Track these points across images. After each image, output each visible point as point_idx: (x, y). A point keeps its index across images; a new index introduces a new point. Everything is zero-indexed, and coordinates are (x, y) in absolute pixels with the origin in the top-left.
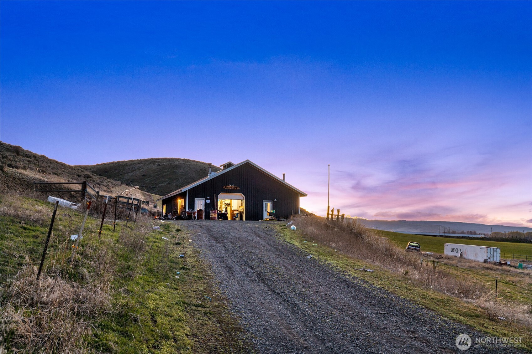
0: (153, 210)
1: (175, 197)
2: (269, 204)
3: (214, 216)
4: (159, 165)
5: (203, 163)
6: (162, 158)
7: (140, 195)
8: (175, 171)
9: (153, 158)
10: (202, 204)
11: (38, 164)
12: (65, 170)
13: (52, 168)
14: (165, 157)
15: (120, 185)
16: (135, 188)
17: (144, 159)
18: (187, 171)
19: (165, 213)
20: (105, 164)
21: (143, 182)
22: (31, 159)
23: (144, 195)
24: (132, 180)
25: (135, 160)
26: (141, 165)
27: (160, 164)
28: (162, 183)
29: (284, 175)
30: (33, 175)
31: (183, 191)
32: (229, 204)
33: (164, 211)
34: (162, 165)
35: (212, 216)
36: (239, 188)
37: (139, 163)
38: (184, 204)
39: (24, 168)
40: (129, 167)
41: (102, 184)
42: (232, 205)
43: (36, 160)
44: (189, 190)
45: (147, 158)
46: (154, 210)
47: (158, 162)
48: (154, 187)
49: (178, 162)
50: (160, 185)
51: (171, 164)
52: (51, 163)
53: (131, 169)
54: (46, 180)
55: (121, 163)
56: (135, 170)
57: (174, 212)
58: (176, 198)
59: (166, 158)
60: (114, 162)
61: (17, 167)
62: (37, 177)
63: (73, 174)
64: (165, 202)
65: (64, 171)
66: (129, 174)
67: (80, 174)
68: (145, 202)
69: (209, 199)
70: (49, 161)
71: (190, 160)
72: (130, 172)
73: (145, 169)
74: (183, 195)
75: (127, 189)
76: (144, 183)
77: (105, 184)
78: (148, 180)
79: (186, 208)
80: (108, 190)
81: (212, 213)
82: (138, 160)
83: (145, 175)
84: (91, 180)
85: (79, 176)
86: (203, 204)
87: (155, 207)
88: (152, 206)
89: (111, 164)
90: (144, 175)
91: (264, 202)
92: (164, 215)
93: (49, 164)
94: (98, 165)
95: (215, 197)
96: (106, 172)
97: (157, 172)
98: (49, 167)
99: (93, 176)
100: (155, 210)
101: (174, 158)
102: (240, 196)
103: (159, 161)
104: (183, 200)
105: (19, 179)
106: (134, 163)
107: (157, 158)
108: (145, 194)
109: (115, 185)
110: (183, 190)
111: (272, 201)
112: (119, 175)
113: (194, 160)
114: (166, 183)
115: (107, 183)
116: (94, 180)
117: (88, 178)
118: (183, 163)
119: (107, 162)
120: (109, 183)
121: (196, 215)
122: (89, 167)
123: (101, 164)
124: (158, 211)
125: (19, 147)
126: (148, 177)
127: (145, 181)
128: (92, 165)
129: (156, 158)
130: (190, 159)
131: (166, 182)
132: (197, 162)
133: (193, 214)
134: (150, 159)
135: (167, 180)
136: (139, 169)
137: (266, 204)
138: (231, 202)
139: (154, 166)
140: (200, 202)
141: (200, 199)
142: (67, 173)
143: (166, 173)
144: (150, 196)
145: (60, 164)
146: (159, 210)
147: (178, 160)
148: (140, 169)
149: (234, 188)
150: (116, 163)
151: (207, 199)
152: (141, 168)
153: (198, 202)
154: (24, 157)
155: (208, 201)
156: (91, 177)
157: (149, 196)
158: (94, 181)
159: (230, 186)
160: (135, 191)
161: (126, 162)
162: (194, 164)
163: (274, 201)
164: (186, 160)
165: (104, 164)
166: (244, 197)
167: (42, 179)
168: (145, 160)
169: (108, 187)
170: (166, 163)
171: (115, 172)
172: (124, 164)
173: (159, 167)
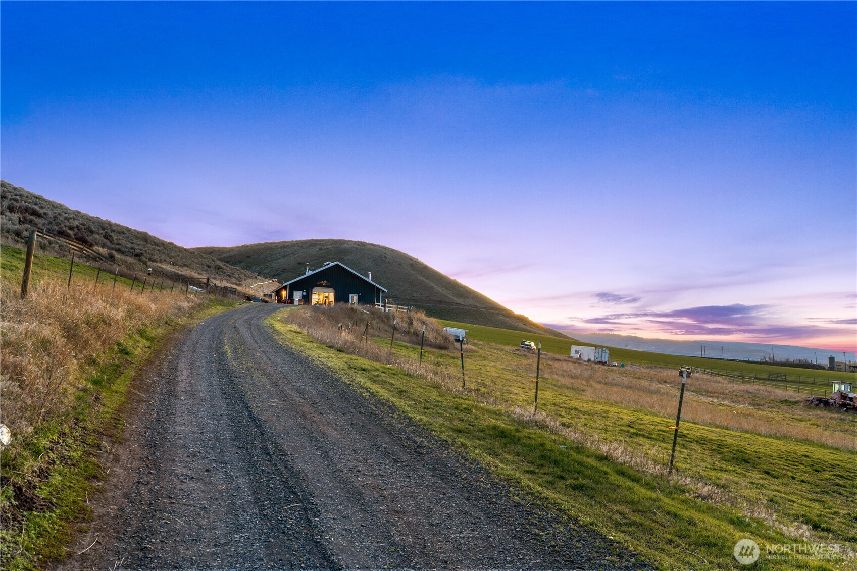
1: (281, 290)
4: (321, 249)
5: (383, 247)
6: (326, 239)
9: (314, 239)
11: (166, 253)
12: (195, 260)
13: (181, 258)
15: (256, 277)
17: (301, 241)
18: (360, 258)
20: (247, 246)
22: (159, 247)
24: (284, 269)
26: (296, 248)
27: (323, 248)
30: (169, 269)
31: (284, 285)
34: (325, 249)
36: (327, 284)
37: (294, 246)
38: (286, 296)
39: (161, 261)
40: (279, 251)
41: (233, 276)
43: (165, 249)
44: (289, 284)
45: (306, 239)
47: (319, 244)
51: (338, 248)
52: (180, 251)
53: (282, 254)
54: (180, 272)
55: (269, 245)
56: (288, 256)
59: (331, 239)
60: (259, 243)
61: (156, 262)
62: (173, 270)
63: (202, 264)
65: (193, 261)
66: (280, 261)
67: (210, 264)
69: (305, 292)
70: (177, 249)
71: (366, 243)
73: (302, 254)
74: (285, 288)
77: (237, 276)
80: (238, 282)
85: (209, 267)
86: (300, 296)
89: (255, 246)
90: (299, 263)
91: (350, 296)
93: (178, 254)
94: (238, 247)
95: (309, 290)
96: (249, 257)
97: (318, 260)
98: (179, 256)
99: (225, 267)
101: (343, 240)
102: (331, 290)
103: (321, 243)
104: (286, 292)
105: (159, 272)
106: (288, 246)
107: (320, 239)
109: (248, 277)
111: (357, 295)
112: (265, 262)
113: (371, 243)
115: (239, 275)
116: (225, 271)
117: (218, 269)
118: (355, 246)
119: (250, 244)
120: (242, 276)
122: (225, 250)
123: (243, 246)
125: (146, 232)
127: (301, 271)
128: (230, 247)
132: (375, 245)
134: (310, 240)
136: (293, 254)
137: (353, 297)
139: (314, 251)
140: (298, 293)
142: (197, 263)
145: (189, 252)
147: (349, 243)
148: (295, 255)
150: (262, 245)
151: (303, 292)
152: (296, 253)
153: (296, 294)
154: (152, 245)
155: (305, 294)
156: (221, 268)
158: (225, 273)
159: (322, 282)
161: (277, 243)
163: (359, 295)
164: (360, 242)
166: (334, 291)
167: (177, 272)
168: (303, 242)
169: (239, 279)
170: (331, 246)
171: (260, 258)
172: (274, 247)
173: (322, 252)
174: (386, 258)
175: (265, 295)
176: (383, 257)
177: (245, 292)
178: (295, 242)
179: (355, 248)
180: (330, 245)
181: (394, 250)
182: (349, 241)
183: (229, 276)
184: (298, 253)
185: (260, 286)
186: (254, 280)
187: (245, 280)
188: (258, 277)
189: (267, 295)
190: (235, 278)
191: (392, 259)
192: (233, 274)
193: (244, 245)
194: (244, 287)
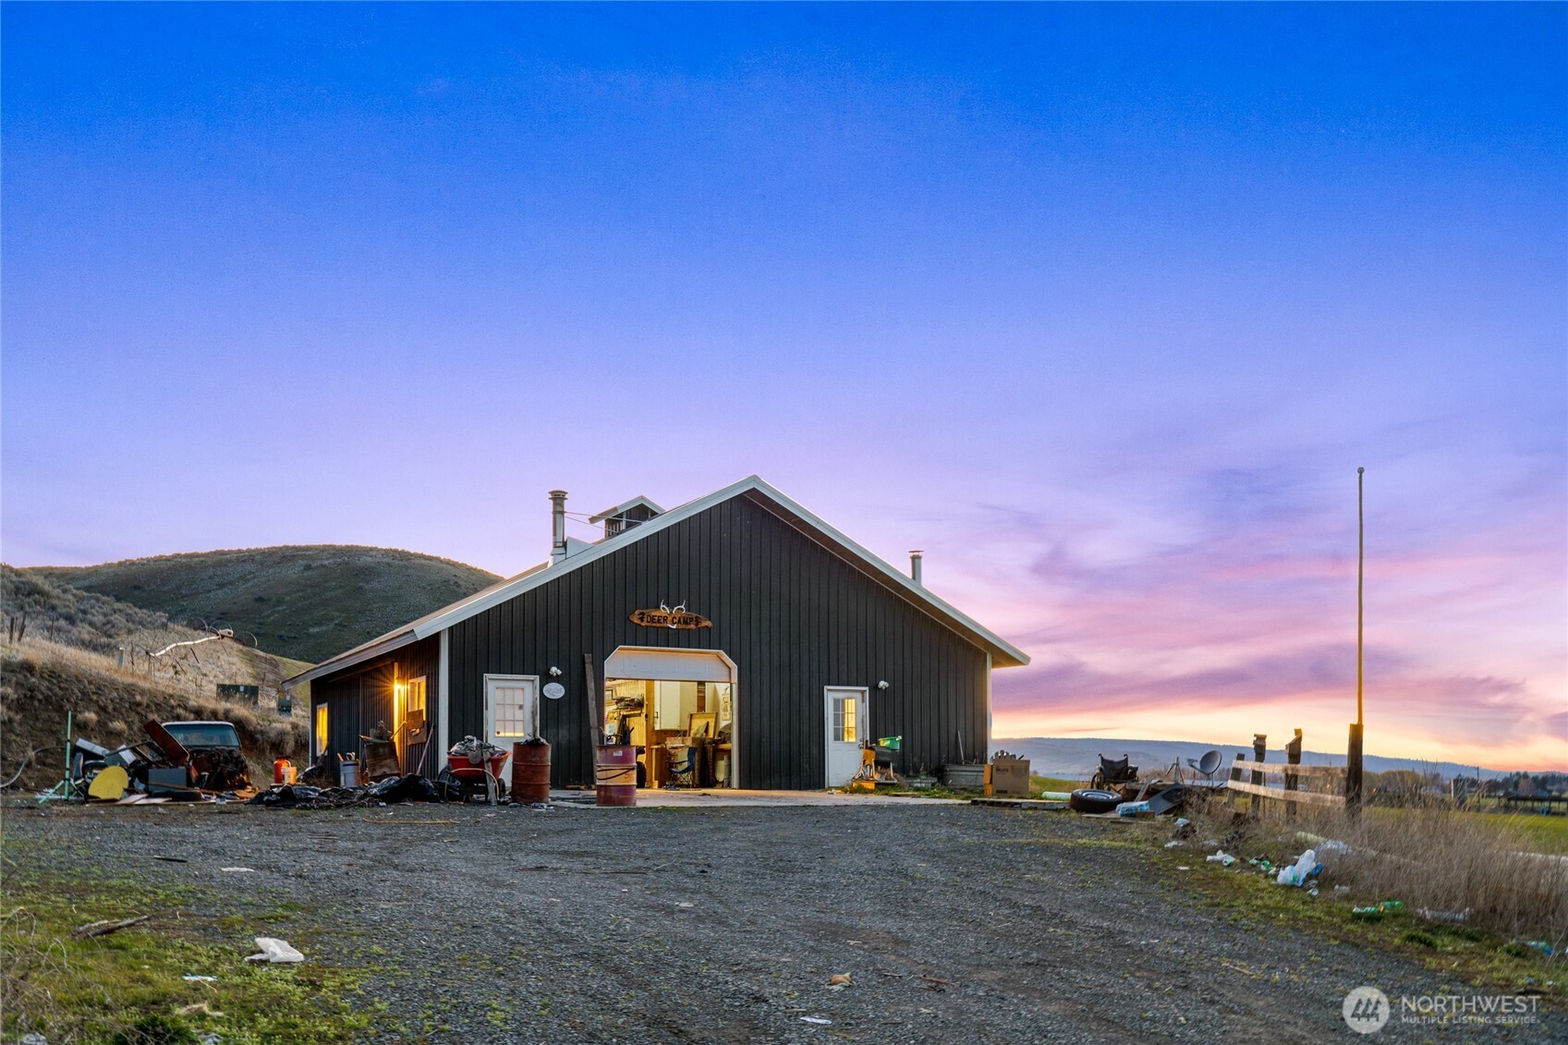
0: (274, 725)
1: (375, 669)
2: (851, 705)
3: (620, 781)
4: (308, 568)
5: (448, 563)
6: (317, 544)
7: (235, 660)
8: (361, 588)
9: (291, 544)
10: (521, 707)
14: (328, 543)
15: (164, 626)
16: (218, 635)
17: (261, 549)
18: (400, 587)
19: (325, 743)
20: (133, 563)
21: (257, 621)
23: (252, 660)
24: (223, 614)
25: (230, 552)
26: (249, 567)
27: (313, 565)
28: (319, 624)
29: (916, 560)
31: (420, 637)
32: (640, 704)
33: (322, 732)
34: (317, 567)
35: (609, 783)
36: (708, 623)
37: (244, 561)
38: (423, 707)
40: (210, 572)
42: (657, 709)
44: (451, 629)
45: (270, 546)
46: (278, 725)
47: (303, 557)
48: (293, 635)
49: (369, 559)
50: (312, 630)
51: (347, 563)
53: (217, 579)
55: (184, 560)
56: (231, 583)
57: (374, 748)
58: (379, 670)
59: (330, 546)
60: (161, 556)
64: (322, 690)
66: (212, 595)
68: (242, 689)
69: (557, 679)
71: (409, 553)
72: (215, 587)
73: (263, 579)
74: (419, 656)
75: (185, 637)
76: (259, 624)
77: (99, 619)
78: (273, 613)
79: (436, 728)
80: (104, 640)
81: (611, 766)
82: (240, 551)
83: (266, 598)
84: (37, 602)
86: (528, 707)
87: (285, 708)
88: (273, 704)
89: (152, 563)
90: (260, 599)
91: (831, 695)
92: (319, 754)
95: (589, 668)
96: (136, 588)
97: (302, 591)
100: (283, 723)
101: (357, 546)
102: (715, 661)
103: (307, 553)
104: (422, 680)
106: (230, 561)
107: (303, 544)
108: (257, 656)
109: (140, 623)
110: (423, 628)
111: (866, 689)
112: (178, 599)
113: (419, 552)
114: (332, 625)
115: (105, 615)
116: (55, 602)
118: (386, 560)
119: (139, 557)
120: (116, 618)
121: (506, 774)
122: (79, 572)
123: (120, 564)
124: (295, 726)
126: (275, 606)
127: (264, 618)
129: (299, 546)
130: (406, 550)
131: (332, 620)
132: (430, 558)
133: (488, 770)
134: (280, 548)
135: (337, 614)
136: (243, 578)
137: (839, 705)
138: (650, 691)
139: (293, 572)
140: (509, 692)
141: (509, 676)
143: (333, 593)
144: (275, 665)
146: (301, 723)
147: (371, 553)
148: (248, 580)
149: (685, 623)
150: (168, 559)
151: (547, 678)
152: (248, 577)
153: (499, 695)
155: (555, 691)
157: (271, 664)
158: (53, 608)
159: (664, 610)
160: (219, 647)
161: (203, 555)
162: (422, 565)
163: (875, 690)
164: (396, 551)
165: (128, 563)
166: (735, 668)
168: (264, 552)
169: (107, 629)
170: (331, 561)
171: (165, 589)
172: (196, 563)
173: (310, 573)
174: (459, 586)
175: (226, 691)
176: (452, 583)
177: (129, 680)
178: (246, 551)
179: (388, 564)
180: (328, 559)
181: (472, 568)
182: (371, 549)
183: (71, 619)
184: (254, 578)
185: (183, 651)
186: (160, 633)
187: (130, 632)
188: (171, 625)
189: (236, 688)
190: (91, 624)
191: (472, 587)
192: (85, 612)
193: (123, 560)
194: (126, 658)
